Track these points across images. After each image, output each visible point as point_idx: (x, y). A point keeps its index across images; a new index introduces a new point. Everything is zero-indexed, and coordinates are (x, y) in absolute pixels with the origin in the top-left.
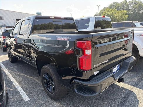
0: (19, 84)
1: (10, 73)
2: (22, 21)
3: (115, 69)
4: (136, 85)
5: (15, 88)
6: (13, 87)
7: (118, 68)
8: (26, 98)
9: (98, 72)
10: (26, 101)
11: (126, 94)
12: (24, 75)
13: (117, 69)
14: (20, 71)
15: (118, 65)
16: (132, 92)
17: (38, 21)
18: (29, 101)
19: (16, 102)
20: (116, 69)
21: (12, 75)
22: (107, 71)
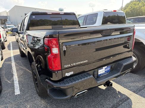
0: (18, 78)
1: (16, 66)
2: (25, 18)
3: (101, 71)
4: (137, 91)
5: (13, 81)
6: (12, 80)
7: (107, 70)
8: (17, 92)
9: (72, 73)
10: (16, 94)
11: (120, 101)
12: (26, 69)
13: (105, 72)
14: (25, 66)
15: (106, 67)
16: (128, 98)
17: (34, 17)
18: (18, 95)
19: (7, 94)
20: (103, 71)
21: (16, 68)
22: (88, 72)
